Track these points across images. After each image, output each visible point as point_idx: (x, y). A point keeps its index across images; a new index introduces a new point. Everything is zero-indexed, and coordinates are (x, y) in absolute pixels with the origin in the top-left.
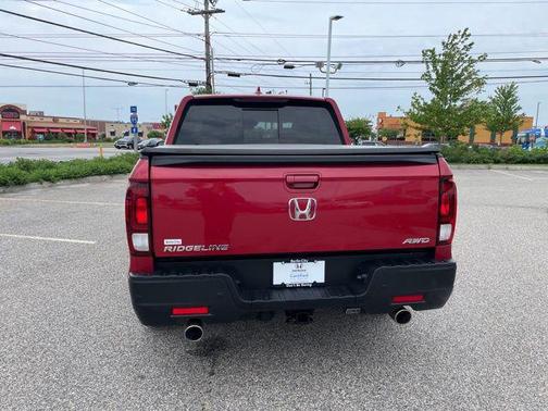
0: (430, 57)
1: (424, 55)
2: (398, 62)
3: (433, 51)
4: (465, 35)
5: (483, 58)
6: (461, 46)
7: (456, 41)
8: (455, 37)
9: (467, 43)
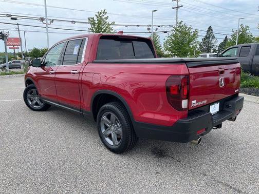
0: (91, 21)
1: (89, 20)
2: (72, 22)
3: (93, 19)
4: (105, 12)
5: (113, 23)
6: (104, 17)
7: (101, 15)
8: (101, 13)
9: (106, 16)
